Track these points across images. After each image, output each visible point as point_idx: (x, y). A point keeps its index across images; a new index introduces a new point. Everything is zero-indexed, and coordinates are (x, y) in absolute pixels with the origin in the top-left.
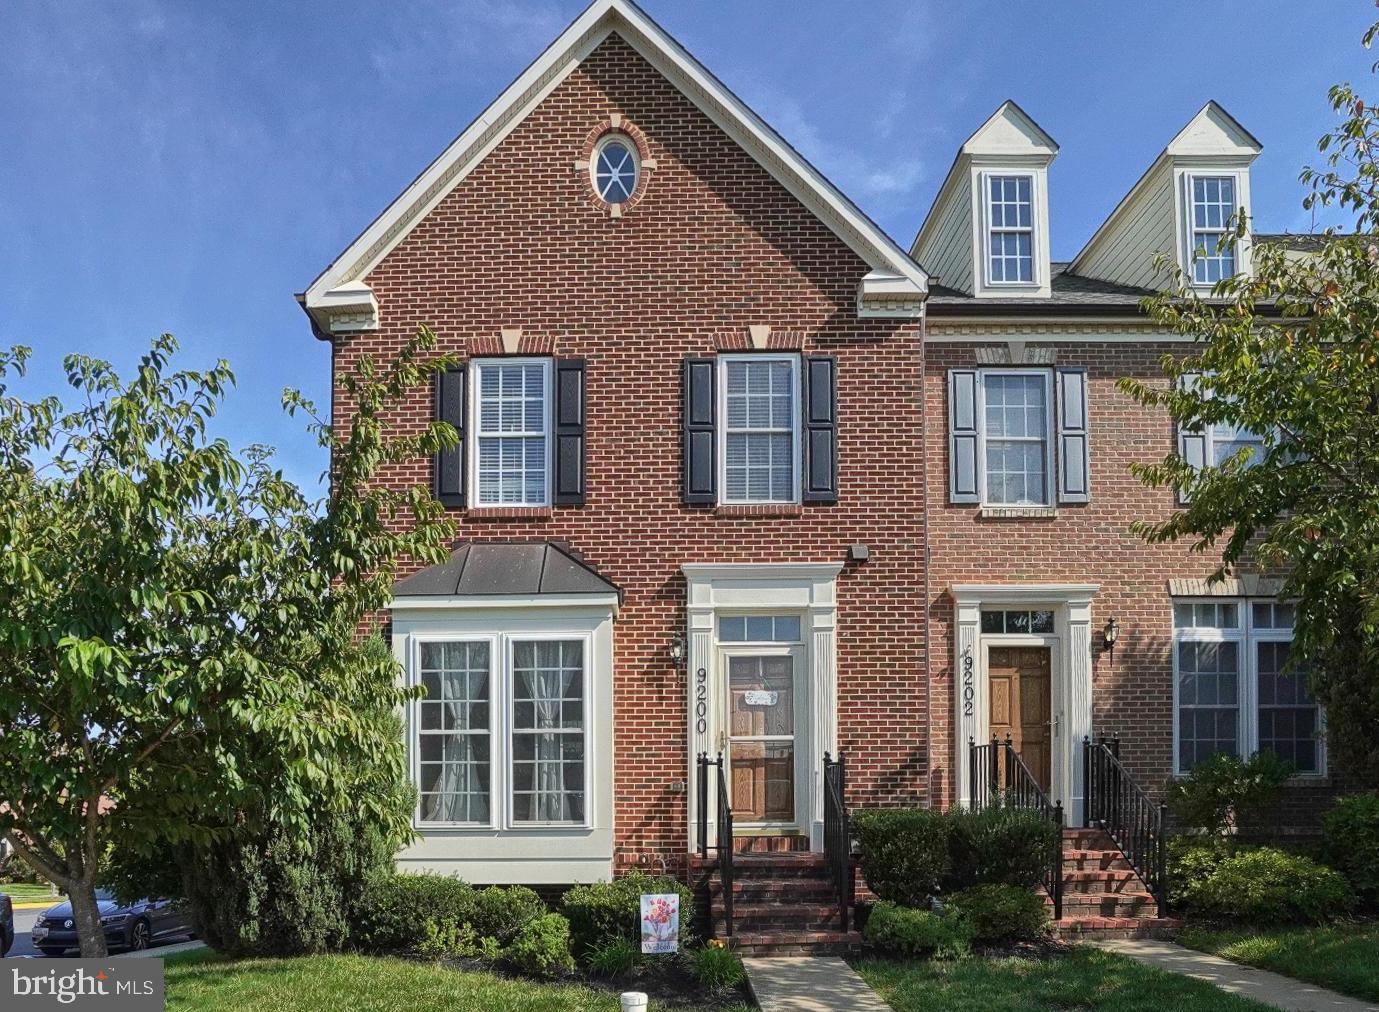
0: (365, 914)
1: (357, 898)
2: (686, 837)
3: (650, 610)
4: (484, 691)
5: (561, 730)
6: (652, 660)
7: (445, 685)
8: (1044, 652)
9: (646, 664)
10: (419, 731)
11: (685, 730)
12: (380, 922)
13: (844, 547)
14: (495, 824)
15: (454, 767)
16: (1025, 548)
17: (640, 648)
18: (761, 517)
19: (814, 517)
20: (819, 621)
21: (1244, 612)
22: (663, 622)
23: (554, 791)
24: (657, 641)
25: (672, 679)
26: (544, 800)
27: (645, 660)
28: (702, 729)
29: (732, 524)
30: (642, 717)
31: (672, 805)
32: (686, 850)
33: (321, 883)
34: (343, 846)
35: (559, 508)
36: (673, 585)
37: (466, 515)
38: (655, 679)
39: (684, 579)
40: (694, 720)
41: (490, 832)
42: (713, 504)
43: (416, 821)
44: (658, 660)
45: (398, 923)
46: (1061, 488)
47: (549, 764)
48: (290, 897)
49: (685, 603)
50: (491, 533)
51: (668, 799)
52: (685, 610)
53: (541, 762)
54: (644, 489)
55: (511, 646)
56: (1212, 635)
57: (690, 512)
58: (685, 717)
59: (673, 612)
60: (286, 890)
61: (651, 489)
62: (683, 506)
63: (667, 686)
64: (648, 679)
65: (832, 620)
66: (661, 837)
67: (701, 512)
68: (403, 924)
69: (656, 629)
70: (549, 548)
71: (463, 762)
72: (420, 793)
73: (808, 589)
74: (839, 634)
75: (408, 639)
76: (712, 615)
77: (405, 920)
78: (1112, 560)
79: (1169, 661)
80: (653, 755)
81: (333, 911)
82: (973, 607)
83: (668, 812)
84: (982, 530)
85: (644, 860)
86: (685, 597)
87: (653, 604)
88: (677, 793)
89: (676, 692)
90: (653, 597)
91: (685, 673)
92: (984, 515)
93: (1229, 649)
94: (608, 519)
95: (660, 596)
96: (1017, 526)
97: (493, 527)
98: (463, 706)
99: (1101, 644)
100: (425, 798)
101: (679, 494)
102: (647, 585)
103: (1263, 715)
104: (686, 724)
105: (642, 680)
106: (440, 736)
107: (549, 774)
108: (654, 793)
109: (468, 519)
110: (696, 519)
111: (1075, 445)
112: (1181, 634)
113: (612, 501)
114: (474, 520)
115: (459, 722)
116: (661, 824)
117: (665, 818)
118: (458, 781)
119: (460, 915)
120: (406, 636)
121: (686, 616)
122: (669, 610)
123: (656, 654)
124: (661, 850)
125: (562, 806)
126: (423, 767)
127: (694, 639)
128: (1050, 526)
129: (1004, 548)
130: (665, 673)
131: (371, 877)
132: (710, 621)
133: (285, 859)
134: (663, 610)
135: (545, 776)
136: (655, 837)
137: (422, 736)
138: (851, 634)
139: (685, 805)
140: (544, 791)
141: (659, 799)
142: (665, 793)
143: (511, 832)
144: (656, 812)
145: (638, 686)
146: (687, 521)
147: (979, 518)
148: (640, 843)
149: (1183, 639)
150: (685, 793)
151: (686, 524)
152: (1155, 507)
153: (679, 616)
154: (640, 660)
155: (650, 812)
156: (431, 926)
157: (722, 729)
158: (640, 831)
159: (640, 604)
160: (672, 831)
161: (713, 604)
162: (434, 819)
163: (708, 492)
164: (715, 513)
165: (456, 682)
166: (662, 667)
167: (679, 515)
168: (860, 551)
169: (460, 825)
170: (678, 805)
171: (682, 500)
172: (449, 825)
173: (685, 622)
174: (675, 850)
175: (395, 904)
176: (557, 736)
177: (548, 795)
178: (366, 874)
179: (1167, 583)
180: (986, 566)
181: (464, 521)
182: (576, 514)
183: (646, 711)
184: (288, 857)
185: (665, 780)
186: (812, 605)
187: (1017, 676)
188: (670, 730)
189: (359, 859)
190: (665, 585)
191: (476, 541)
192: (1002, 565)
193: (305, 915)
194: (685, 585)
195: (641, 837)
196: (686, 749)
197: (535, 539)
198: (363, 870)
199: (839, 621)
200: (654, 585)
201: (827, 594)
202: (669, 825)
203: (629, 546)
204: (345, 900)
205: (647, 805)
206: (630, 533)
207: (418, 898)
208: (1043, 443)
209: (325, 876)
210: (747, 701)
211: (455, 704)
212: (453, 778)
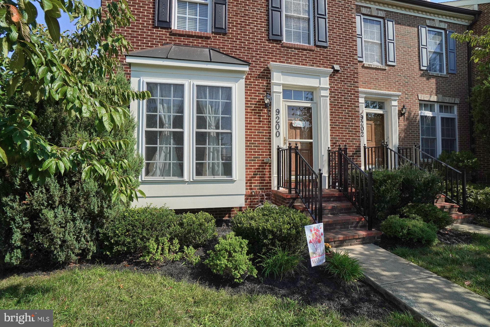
0: (106, 237)
1: (102, 227)
2: (271, 183)
3: (255, 82)
4: (181, 109)
5: (220, 131)
6: (256, 104)
7: (159, 106)
8: (382, 115)
9: (253, 106)
10: (145, 128)
11: (270, 136)
12: (117, 243)
13: (331, 65)
14: (186, 177)
15: (164, 148)
16: (377, 79)
17: (250, 98)
18: (300, 49)
19: (319, 52)
20: (323, 93)
21: (437, 107)
22: (261, 88)
23: (216, 161)
24: (258, 96)
25: (265, 113)
26: (211, 166)
27: (253, 104)
28: (278, 135)
29: (288, 50)
30: (251, 129)
31: (265, 169)
32: (271, 189)
33: (74, 220)
34: (89, 195)
35: (214, 34)
36: (264, 73)
37: (171, 32)
38: (257, 113)
39: (269, 70)
40: (274, 131)
41: (184, 182)
42: (281, 41)
43: (143, 176)
44: (259, 105)
45: (129, 243)
46: (388, 59)
47: (213, 148)
48: (47, 231)
49: (270, 81)
50: (183, 41)
51: (263, 166)
52: (270, 84)
53: (209, 146)
54: (252, 31)
55: (195, 88)
56: (429, 114)
57: (271, 43)
58: (270, 130)
59: (265, 84)
60: (44, 227)
61: (255, 31)
62: (269, 40)
63: (262, 116)
64: (254, 113)
65: (327, 93)
66: (260, 183)
67: (276, 44)
68: (133, 244)
69: (258, 91)
70: (211, 50)
71: (168, 146)
72: (145, 162)
73: (318, 80)
74: (330, 99)
75: (139, 81)
76: (281, 86)
77: (134, 241)
78: (402, 86)
79: (419, 122)
80: (257, 146)
81: (84, 237)
82: (363, 98)
83: (263, 172)
84: (364, 71)
85: (253, 193)
86: (270, 78)
87: (257, 80)
88: (267, 163)
89: (266, 119)
90: (256, 77)
91: (270, 111)
92: (365, 65)
93: (433, 118)
94: (237, 42)
95: (259, 77)
96: (375, 71)
97: (183, 39)
98: (169, 117)
99: (401, 114)
100: (148, 164)
101: (267, 35)
102: (254, 72)
103: (443, 140)
104: (270, 133)
105: (252, 113)
106: (157, 132)
107: (213, 153)
108: (257, 163)
109: (172, 34)
110: (274, 46)
111: (391, 45)
112: (421, 113)
113: (239, 34)
114: (174, 35)
115: (167, 125)
116: (260, 177)
117: (262, 174)
118: (166, 156)
119: (171, 234)
120: (138, 79)
121: (270, 86)
122: (263, 83)
123: (258, 102)
124: (260, 189)
125: (220, 169)
126: (147, 148)
127: (274, 96)
128: (384, 72)
129: (371, 78)
130: (262, 110)
131: (111, 213)
132: (280, 89)
133: (43, 205)
134: (261, 83)
135: (211, 154)
136: (258, 183)
137: (146, 131)
138: (334, 100)
139: (270, 169)
140: (211, 161)
141: (259, 166)
142: (262, 163)
143: (195, 182)
144: (258, 172)
145: (250, 115)
146: (270, 47)
147: (363, 67)
148: (251, 186)
149: (422, 114)
150: (271, 163)
151: (270, 48)
152: (414, 70)
153: (268, 86)
154: (251, 104)
155: (255, 172)
156: (152, 245)
157: (285, 136)
158: (251, 180)
159: (250, 79)
160: (265, 180)
161: (282, 82)
162: (153, 175)
163: (279, 35)
164: (281, 45)
165: (165, 105)
166: (260, 107)
167: (267, 44)
168: (337, 67)
169: (167, 178)
170: (267, 169)
171: (268, 38)
172: (161, 178)
173: (270, 89)
174: (266, 189)
175: (128, 231)
176: (218, 134)
177: (212, 163)
178: (107, 212)
179: (418, 95)
180: (365, 84)
181: (170, 35)
182: (223, 38)
183: (253, 127)
184: (46, 204)
185: (262, 158)
186: (320, 86)
187: (374, 124)
188: (264, 136)
189: (102, 202)
190: (261, 72)
191: (175, 44)
192: (370, 84)
193: (60, 243)
194: (270, 73)
195: (251, 183)
196: (270, 144)
197: (204, 46)
198: (105, 210)
199: (330, 94)
200: (257, 72)
201: (325, 82)
202: (263, 177)
203: (246, 54)
204: (93, 229)
205: (254, 169)
206: (246, 49)
207: (143, 225)
208: (381, 44)
209: (76, 215)
210: (293, 125)
211: (164, 115)
212: (163, 154)
